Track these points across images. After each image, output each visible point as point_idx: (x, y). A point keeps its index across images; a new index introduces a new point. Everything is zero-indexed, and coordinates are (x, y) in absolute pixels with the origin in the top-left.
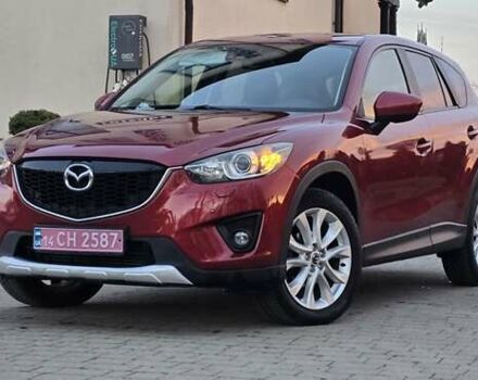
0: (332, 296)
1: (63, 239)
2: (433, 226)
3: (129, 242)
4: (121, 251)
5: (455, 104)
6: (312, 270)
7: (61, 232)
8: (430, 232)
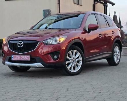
0: (78, 69)
1: (18, 58)
2: (103, 53)
3: (31, 58)
4: (29, 60)
5: (109, 26)
6: (73, 63)
7: (17, 56)
8: (103, 54)
